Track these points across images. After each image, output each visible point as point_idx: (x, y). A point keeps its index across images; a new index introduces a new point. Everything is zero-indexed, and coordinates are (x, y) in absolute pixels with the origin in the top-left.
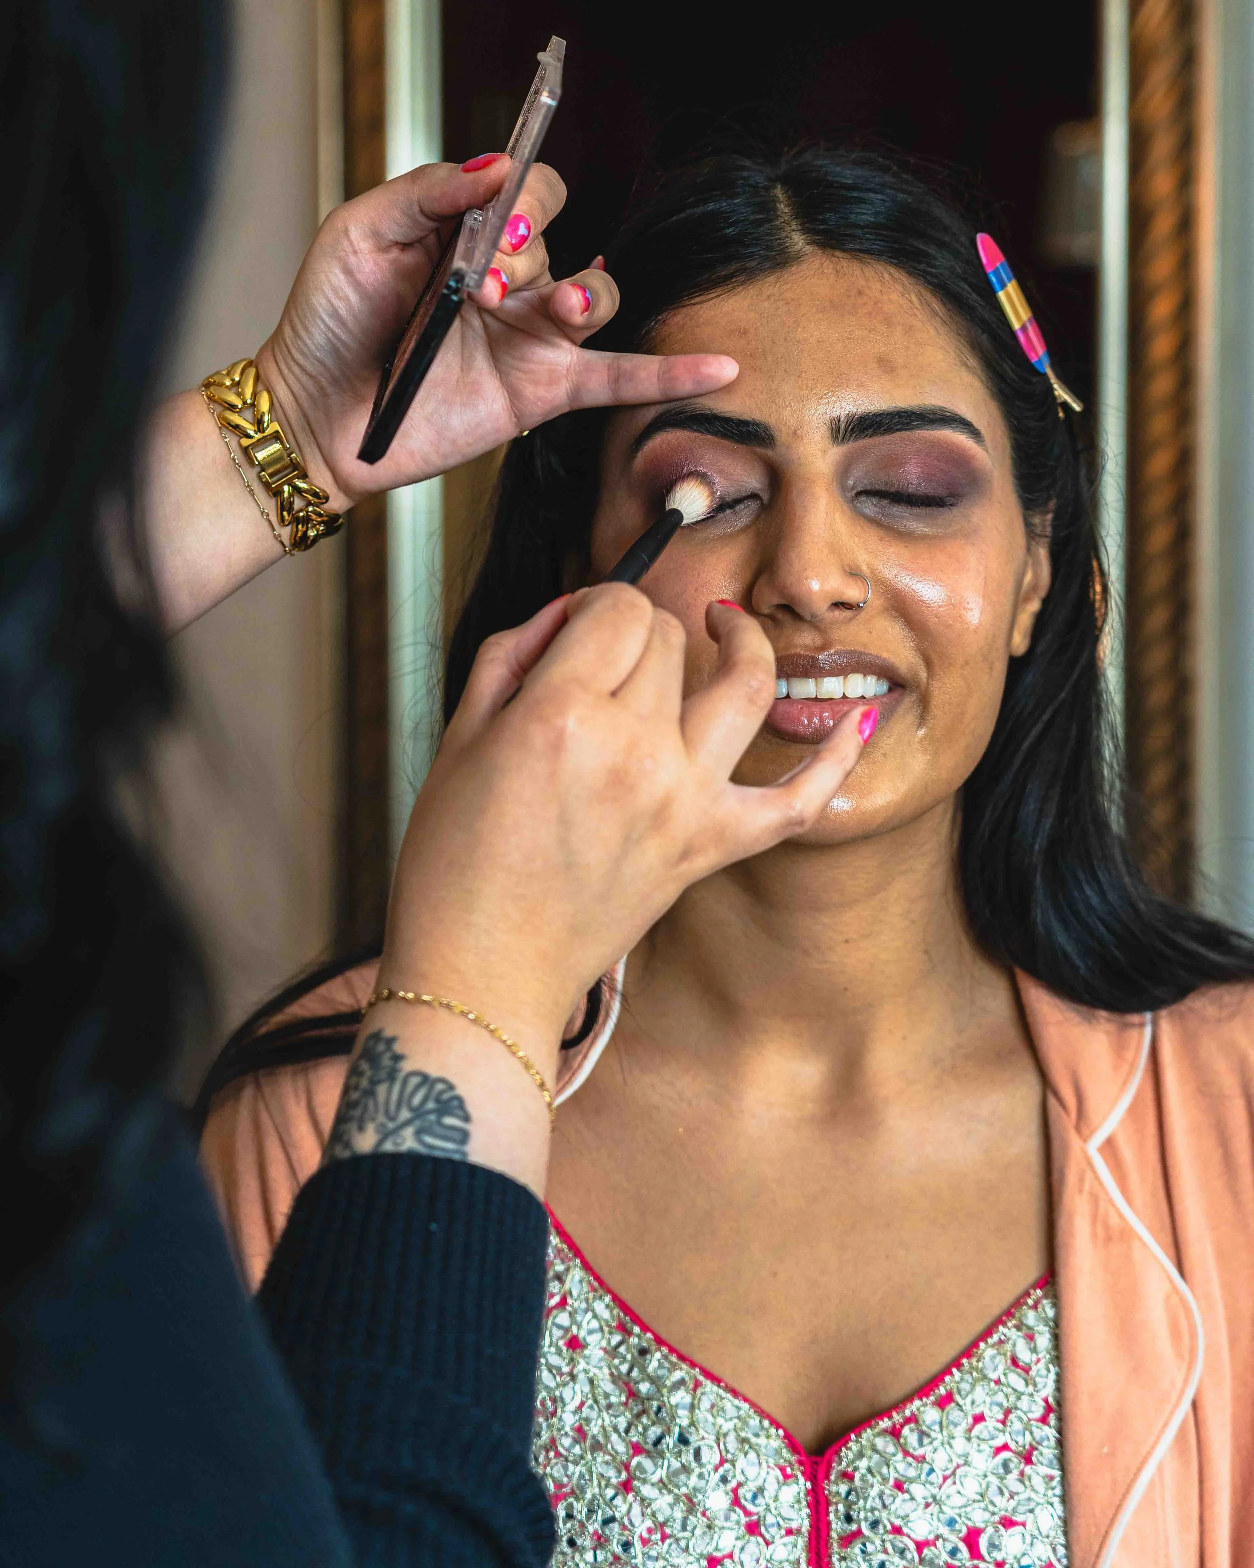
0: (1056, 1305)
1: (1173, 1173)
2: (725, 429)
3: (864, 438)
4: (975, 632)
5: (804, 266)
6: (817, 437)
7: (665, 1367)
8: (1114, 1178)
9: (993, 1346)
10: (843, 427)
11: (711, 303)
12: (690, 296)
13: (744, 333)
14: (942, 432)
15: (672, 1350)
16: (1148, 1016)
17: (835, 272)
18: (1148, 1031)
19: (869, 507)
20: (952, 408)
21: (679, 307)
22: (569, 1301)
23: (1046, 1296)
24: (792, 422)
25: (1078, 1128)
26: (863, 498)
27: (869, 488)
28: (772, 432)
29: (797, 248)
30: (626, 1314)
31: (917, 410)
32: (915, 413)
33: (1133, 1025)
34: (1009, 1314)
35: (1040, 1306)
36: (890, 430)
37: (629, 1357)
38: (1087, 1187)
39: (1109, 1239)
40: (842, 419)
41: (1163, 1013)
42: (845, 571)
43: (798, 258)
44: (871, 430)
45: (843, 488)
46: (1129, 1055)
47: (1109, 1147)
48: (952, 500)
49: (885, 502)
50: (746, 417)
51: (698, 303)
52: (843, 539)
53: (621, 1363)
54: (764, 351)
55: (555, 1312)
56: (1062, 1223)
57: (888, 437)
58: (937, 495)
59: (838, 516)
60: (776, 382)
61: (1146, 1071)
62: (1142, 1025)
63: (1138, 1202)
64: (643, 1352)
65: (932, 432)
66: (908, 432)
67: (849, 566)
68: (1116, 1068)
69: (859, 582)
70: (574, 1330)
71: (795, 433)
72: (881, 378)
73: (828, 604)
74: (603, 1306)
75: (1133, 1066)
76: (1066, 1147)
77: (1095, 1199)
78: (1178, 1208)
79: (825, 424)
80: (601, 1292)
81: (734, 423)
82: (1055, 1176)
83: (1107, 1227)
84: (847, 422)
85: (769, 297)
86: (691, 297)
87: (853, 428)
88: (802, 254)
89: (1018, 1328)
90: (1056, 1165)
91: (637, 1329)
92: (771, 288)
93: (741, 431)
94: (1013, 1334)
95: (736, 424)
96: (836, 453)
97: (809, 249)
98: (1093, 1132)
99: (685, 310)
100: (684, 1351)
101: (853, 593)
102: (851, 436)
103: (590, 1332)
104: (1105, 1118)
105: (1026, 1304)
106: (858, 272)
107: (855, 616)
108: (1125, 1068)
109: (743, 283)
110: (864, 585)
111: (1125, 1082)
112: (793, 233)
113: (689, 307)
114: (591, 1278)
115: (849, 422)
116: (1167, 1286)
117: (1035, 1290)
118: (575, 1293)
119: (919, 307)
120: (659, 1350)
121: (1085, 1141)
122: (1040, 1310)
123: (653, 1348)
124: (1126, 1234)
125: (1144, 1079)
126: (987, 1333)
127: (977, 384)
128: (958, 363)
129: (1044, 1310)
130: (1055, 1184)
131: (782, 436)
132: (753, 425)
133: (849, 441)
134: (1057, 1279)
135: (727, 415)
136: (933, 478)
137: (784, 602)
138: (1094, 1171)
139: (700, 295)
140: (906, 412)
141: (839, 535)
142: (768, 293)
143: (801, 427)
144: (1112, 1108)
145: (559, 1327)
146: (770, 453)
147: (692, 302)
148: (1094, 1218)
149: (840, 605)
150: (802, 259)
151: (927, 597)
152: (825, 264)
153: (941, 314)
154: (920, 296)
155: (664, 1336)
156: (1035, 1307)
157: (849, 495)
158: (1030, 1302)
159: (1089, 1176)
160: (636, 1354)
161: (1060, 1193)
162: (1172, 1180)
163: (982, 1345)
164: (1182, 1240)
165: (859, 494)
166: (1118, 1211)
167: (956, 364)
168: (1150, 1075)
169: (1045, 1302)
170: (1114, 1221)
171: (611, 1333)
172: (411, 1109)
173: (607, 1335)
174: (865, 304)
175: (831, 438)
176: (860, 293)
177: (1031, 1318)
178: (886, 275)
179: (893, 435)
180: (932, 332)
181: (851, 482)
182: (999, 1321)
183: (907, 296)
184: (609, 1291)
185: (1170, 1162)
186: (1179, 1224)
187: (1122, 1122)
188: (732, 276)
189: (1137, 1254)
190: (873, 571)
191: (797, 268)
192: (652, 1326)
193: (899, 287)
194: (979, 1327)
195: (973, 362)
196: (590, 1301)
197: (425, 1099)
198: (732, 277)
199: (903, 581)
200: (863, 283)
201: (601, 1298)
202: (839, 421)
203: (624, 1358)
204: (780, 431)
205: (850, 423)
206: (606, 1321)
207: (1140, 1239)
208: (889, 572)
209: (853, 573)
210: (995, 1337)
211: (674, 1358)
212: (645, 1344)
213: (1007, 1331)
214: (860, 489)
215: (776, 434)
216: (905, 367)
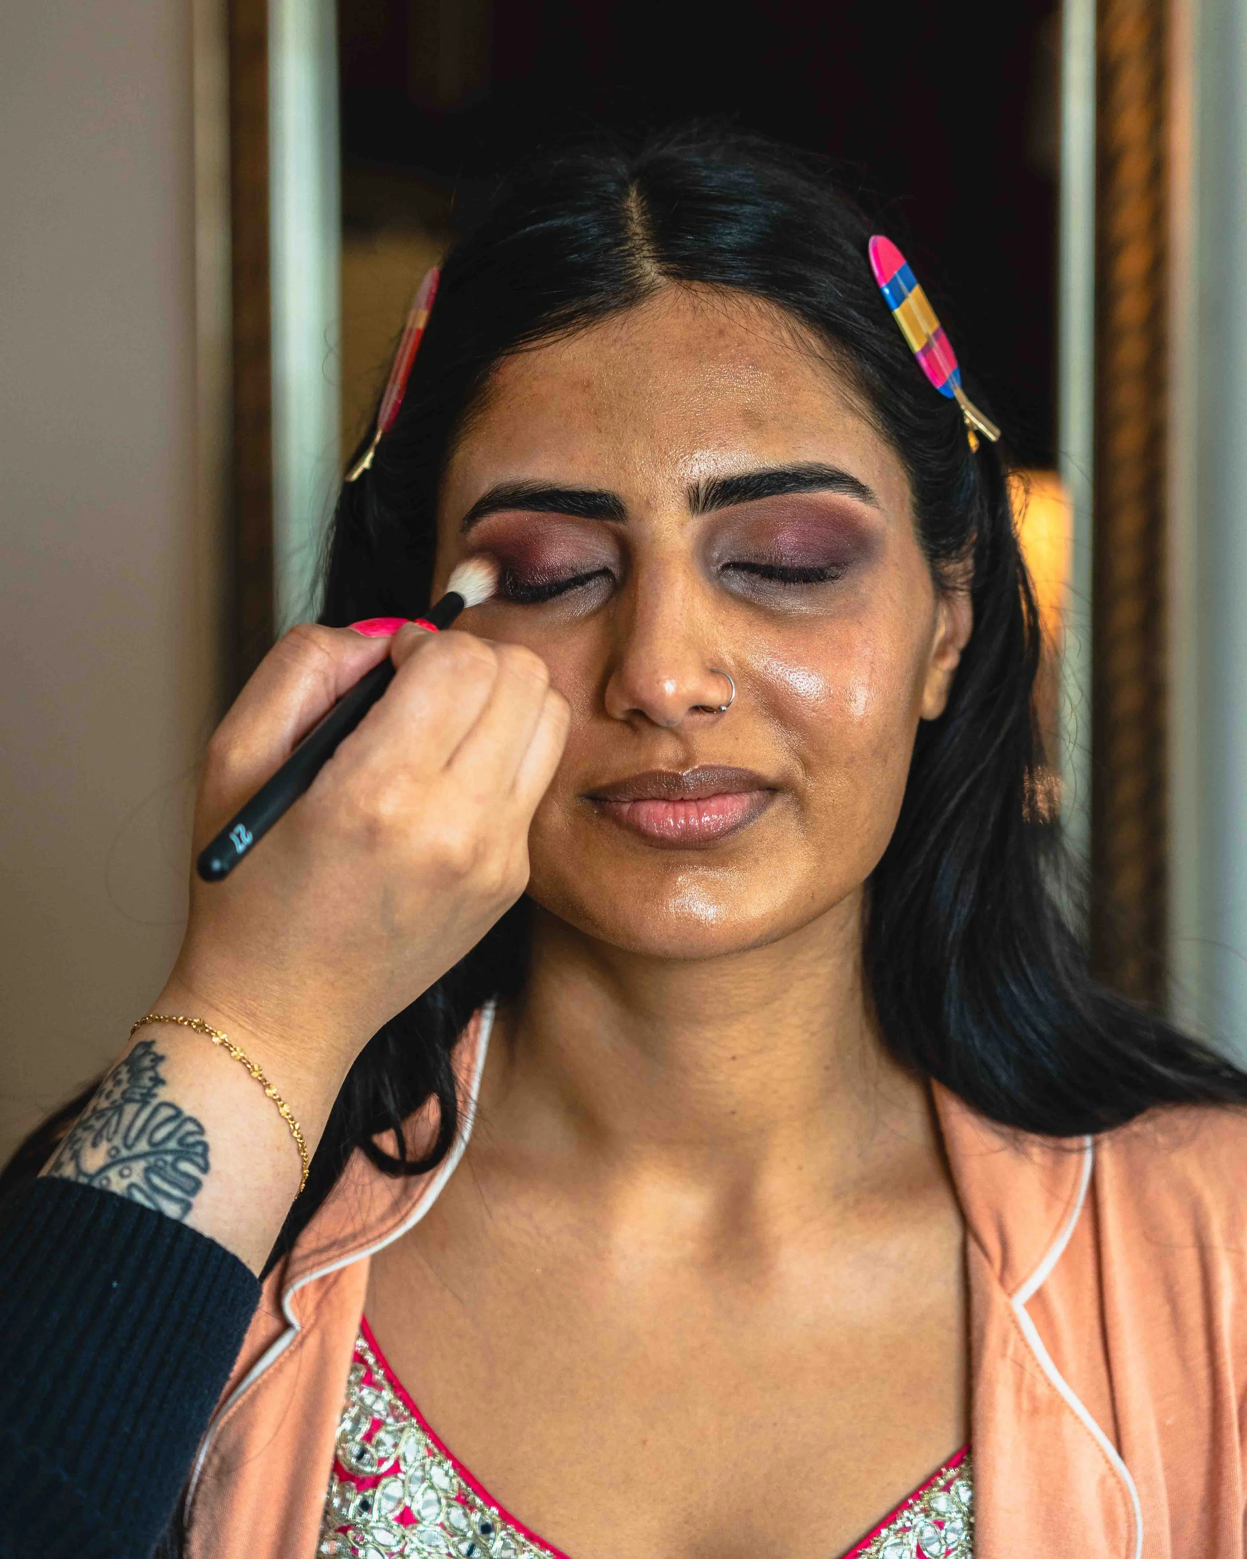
0: (973, 1487)
1: (1113, 1333)
2: (569, 504)
3: (728, 505)
4: (861, 724)
5: (657, 302)
6: (673, 508)
7: (511, 1549)
8: (1043, 1340)
9: (897, 1532)
10: (702, 495)
11: (549, 349)
12: (528, 338)
13: (588, 386)
14: (820, 493)
15: (520, 1528)
16: (1088, 1140)
17: (691, 308)
18: (1088, 1158)
19: (738, 583)
20: (832, 463)
21: (513, 353)
22: (403, 1467)
23: (960, 1476)
24: (644, 491)
25: (1002, 1280)
26: (731, 572)
27: (737, 560)
28: (623, 504)
29: (648, 279)
30: (468, 1485)
31: (789, 469)
32: (788, 474)
33: (1070, 1151)
34: (916, 1495)
35: (952, 1488)
36: (758, 495)
37: (470, 1534)
38: (1010, 1351)
39: (1035, 1411)
40: (701, 486)
41: (1105, 1139)
42: (706, 669)
43: (648, 292)
44: (736, 497)
45: (706, 561)
46: (1065, 1193)
47: (1039, 1298)
48: (834, 570)
49: (755, 577)
50: (594, 489)
51: (534, 349)
52: (704, 629)
53: (461, 1542)
54: (610, 407)
55: (384, 1481)
56: (981, 1391)
57: (757, 503)
58: (816, 567)
59: (698, 602)
60: (624, 444)
61: (1084, 1208)
62: (1081, 1150)
63: (1072, 1367)
64: (486, 1529)
65: (807, 495)
66: (780, 496)
67: (711, 660)
68: (1049, 1207)
69: (722, 682)
70: (407, 1502)
71: (648, 503)
72: (747, 435)
73: (687, 707)
74: (442, 1472)
75: (1069, 1204)
76: (987, 1302)
77: (1020, 1366)
78: (1118, 1377)
79: (682, 492)
80: (440, 1457)
81: (579, 497)
82: (975, 1334)
83: (1033, 1398)
84: (707, 489)
85: (615, 341)
86: (526, 340)
87: (714, 496)
88: (654, 287)
89: (926, 1512)
90: (976, 1322)
91: (479, 1502)
92: (617, 330)
93: (587, 505)
94: (919, 1520)
95: (581, 498)
96: (696, 524)
97: (662, 280)
98: (1018, 1286)
99: (521, 356)
100: (534, 1527)
101: (714, 694)
102: (712, 504)
103: (427, 1504)
104: (1034, 1268)
105: (937, 1485)
106: (719, 305)
107: (717, 720)
108: (1059, 1207)
109: (586, 325)
110: (727, 684)
111: (1059, 1226)
112: (645, 261)
113: (525, 354)
114: (429, 1441)
115: (709, 489)
116: (1102, 1467)
117: (948, 1469)
118: (410, 1459)
119: (791, 345)
120: (504, 1528)
121: (1010, 1295)
122: (952, 1492)
123: (498, 1526)
124: (1057, 1405)
125: (1081, 1218)
126: (890, 1518)
127: (865, 428)
128: (841, 407)
129: (957, 1493)
130: (975, 1345)
131: (633, 508)
132: (600, 498)
133: (710, 509)
134: (973, 1456)
135: (572, 489)
136: (811, 547)
137: (635, 707)
138: (1020, 1331)
139: (535, 339)
140: (777, 474)
141: (699, 625)
142: (614, 337)
143: (654, 496)
144: (1042, 1257)
145: (389, 1498)
146: (621, 526)
147: (529, 347)
148: (1018, 1389)
149: (700, 708)
150: (654, 293)
151: (802, 689)
152: (680, 299)
153: (818, 352)
154: (792, 332)
155: (511, 1509)
156: (946, 1488)
157: (714, 569)
158: (942, 1482)
159: (1013, 1337)
160: (479, 1532)
161: (980, 1354)
162: (1112, 1343)
163: (884, 1532)
164: (1120, 1415)
165: (726, 567)
166: (1046, 1379)
167: (838, 409)
168: (1088, 1214)
169: (958, 1483)
170: (1041, 1390)
171: (449, 1506)
172: (151, 1143)
173: (445, 1509)
174: (727, 346)
175: (688, 508)
176: (721, 333)
177: (941, 1502)
178: (752, 309)
179: (763, 500)
180: (809, 373)
181: (716, 555)
182: (904, 1505)
183: (776, 333)
184: (449, 1456)
185: (1110, 1322)
186: (1118, 1396)
187: (1055, 1271)
188: (571, 316)
189: (1068, 1428)
190: (740, 664)
191: (649, 305)
192: (499, 1497)
193: (768, 325)
194: (882, 1510)
195: (859, 403)
196: (427, 1468)
197: (169, 1136)
198: (573, 318)
199: (774, 673)
200: (724, 320)
201: (440, 1464)
202: (697, 489)
203: (464, 1535)
204: (632, 501)
205: (711, 490)
206: (445, 1491)
207: (1072, 1412)
208: (759, 662)
209: (715, 671)
210: (899, 1524)
211: (521, 1538)
212: (489, 1521)
213: (914, 1518)
214: (726, 560)
215: (628, 506)
216: (775, 418)
